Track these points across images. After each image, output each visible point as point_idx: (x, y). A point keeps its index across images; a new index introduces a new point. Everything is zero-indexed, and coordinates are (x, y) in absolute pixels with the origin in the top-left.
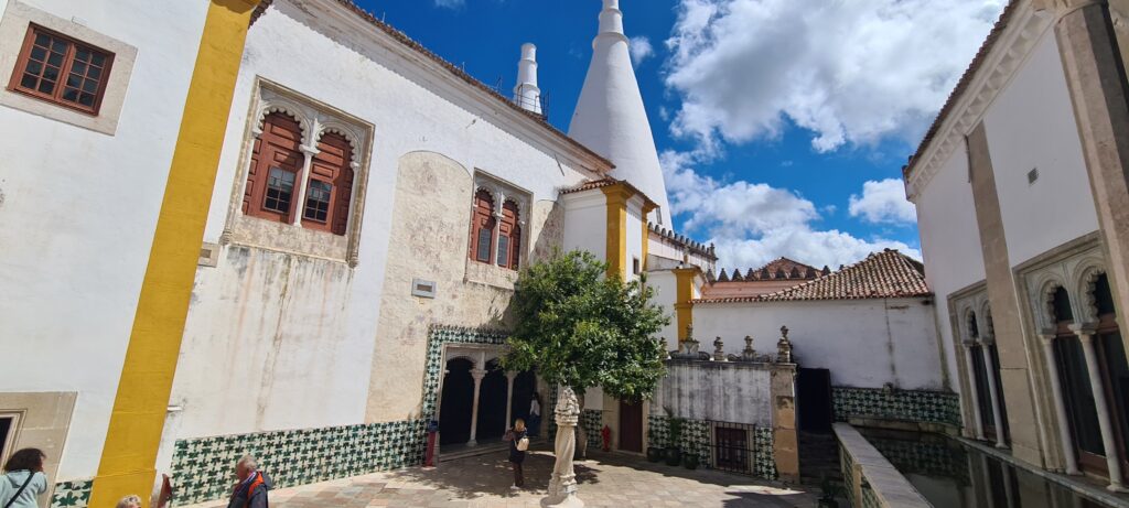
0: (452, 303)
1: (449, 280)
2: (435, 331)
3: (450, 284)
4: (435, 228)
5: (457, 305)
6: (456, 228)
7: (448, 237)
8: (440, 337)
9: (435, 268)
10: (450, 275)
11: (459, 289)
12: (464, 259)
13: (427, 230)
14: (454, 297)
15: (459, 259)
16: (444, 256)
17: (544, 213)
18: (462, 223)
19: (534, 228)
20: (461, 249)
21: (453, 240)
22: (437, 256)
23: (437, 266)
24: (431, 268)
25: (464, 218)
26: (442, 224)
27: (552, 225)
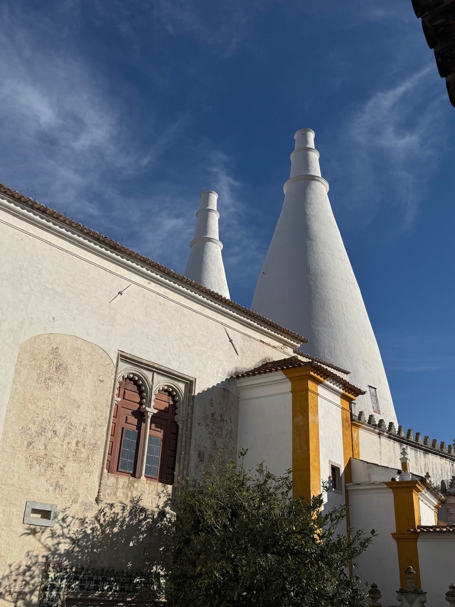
1: (75, 501)
2: (52, 575)
3: (77, 507)
4: (62, 432)
6: (90, 430)
7: (77, 443)
8: (58, 583)
9: (57, 485)
10: (77, 495)
12: (97, 472)
13: (50, 434)
15: (91, 472)
16: (71, 467)
17: (212, 404)
18: (98, 422)
19: (197, 425)
20: (94, 458)
21: (84, 446)
22: (61, 469)
23: (61, 483)
24: (52, 485)
25: (102, 416)
26: (70, 426)
27: (222, 420)
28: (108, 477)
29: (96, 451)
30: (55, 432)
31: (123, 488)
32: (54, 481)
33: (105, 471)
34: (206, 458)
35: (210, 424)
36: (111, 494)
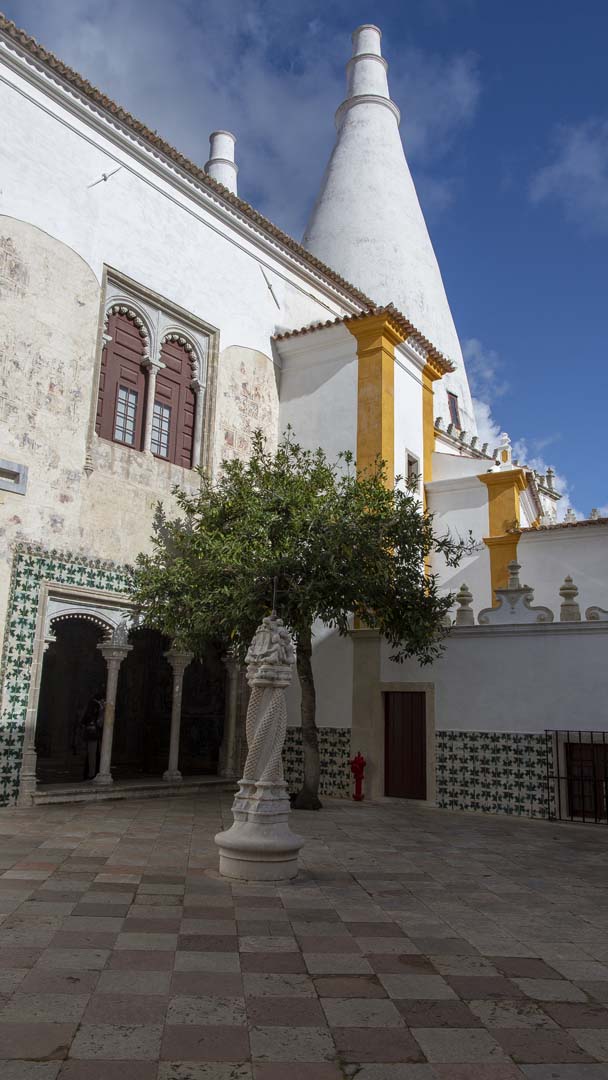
0: (61, 509)
1: (53, 466)
2: (26, 557)
3: (56, 474)
4: (27, 366)
5: (70, 513)
6: (68, 371)
7: (51, 386)
8: (35, 568)
9: (25, 439)
10: (57, 458)
11: (75, 486)
12: (83, 431)
13: (9, 365)
14: (64, 499)
15: (75, 431)
16: (43, 417)
17: (242, 370)
18: (80, 363)
19: (222, 395)
20: (78, 411)
21: (62, 392)
22: (30, 417)
23: (31, 436)
24: (17, 438)
25: (85, 354)
26: (39, 360)
27: (257, 395)
28: (100, 443)
29: (78, 404)
30: (16, 364)
31: (121, 461)
32: (21, 433)
33: (95, 434)
34: (236, 442)
35: (241, 397)
36: (105, 466)
